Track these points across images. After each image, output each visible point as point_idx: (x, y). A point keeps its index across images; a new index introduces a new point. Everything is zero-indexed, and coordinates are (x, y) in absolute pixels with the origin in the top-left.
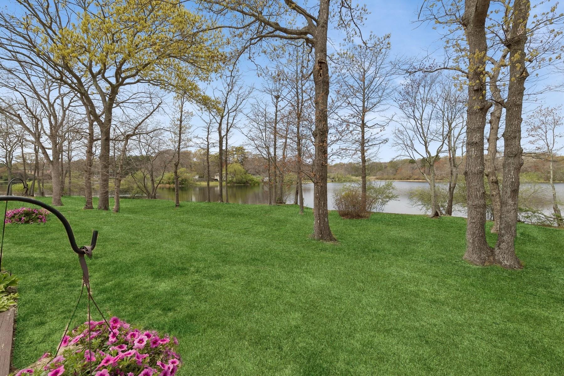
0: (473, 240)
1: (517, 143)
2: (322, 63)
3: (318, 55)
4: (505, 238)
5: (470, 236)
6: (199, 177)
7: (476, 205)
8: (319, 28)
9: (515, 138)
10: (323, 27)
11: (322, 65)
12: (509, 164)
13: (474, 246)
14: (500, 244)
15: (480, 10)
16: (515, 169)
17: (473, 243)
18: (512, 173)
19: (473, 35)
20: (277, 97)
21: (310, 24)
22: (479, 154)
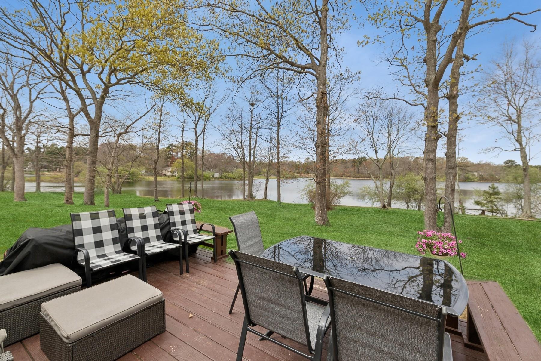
0: (430, 222)
1: (454, 160)
2: (324, 93)
3: (321, 87)
4: (448, 219)
5: (427, 219)
6: (146, 172)
7: (432, 199)
8: (321, 67)
9: (453, 157)
10: (324, 66)
11: (324, 95)
12: (449, 173)
13: (430, 225)
14: (444, 224)
15: (437, 79)
16: (453, 176)
17: (429, 223)
18: (451, 179)
19: (431, 92)
20: (253, 105)
21: (313, 62)
22: (434, 166)
